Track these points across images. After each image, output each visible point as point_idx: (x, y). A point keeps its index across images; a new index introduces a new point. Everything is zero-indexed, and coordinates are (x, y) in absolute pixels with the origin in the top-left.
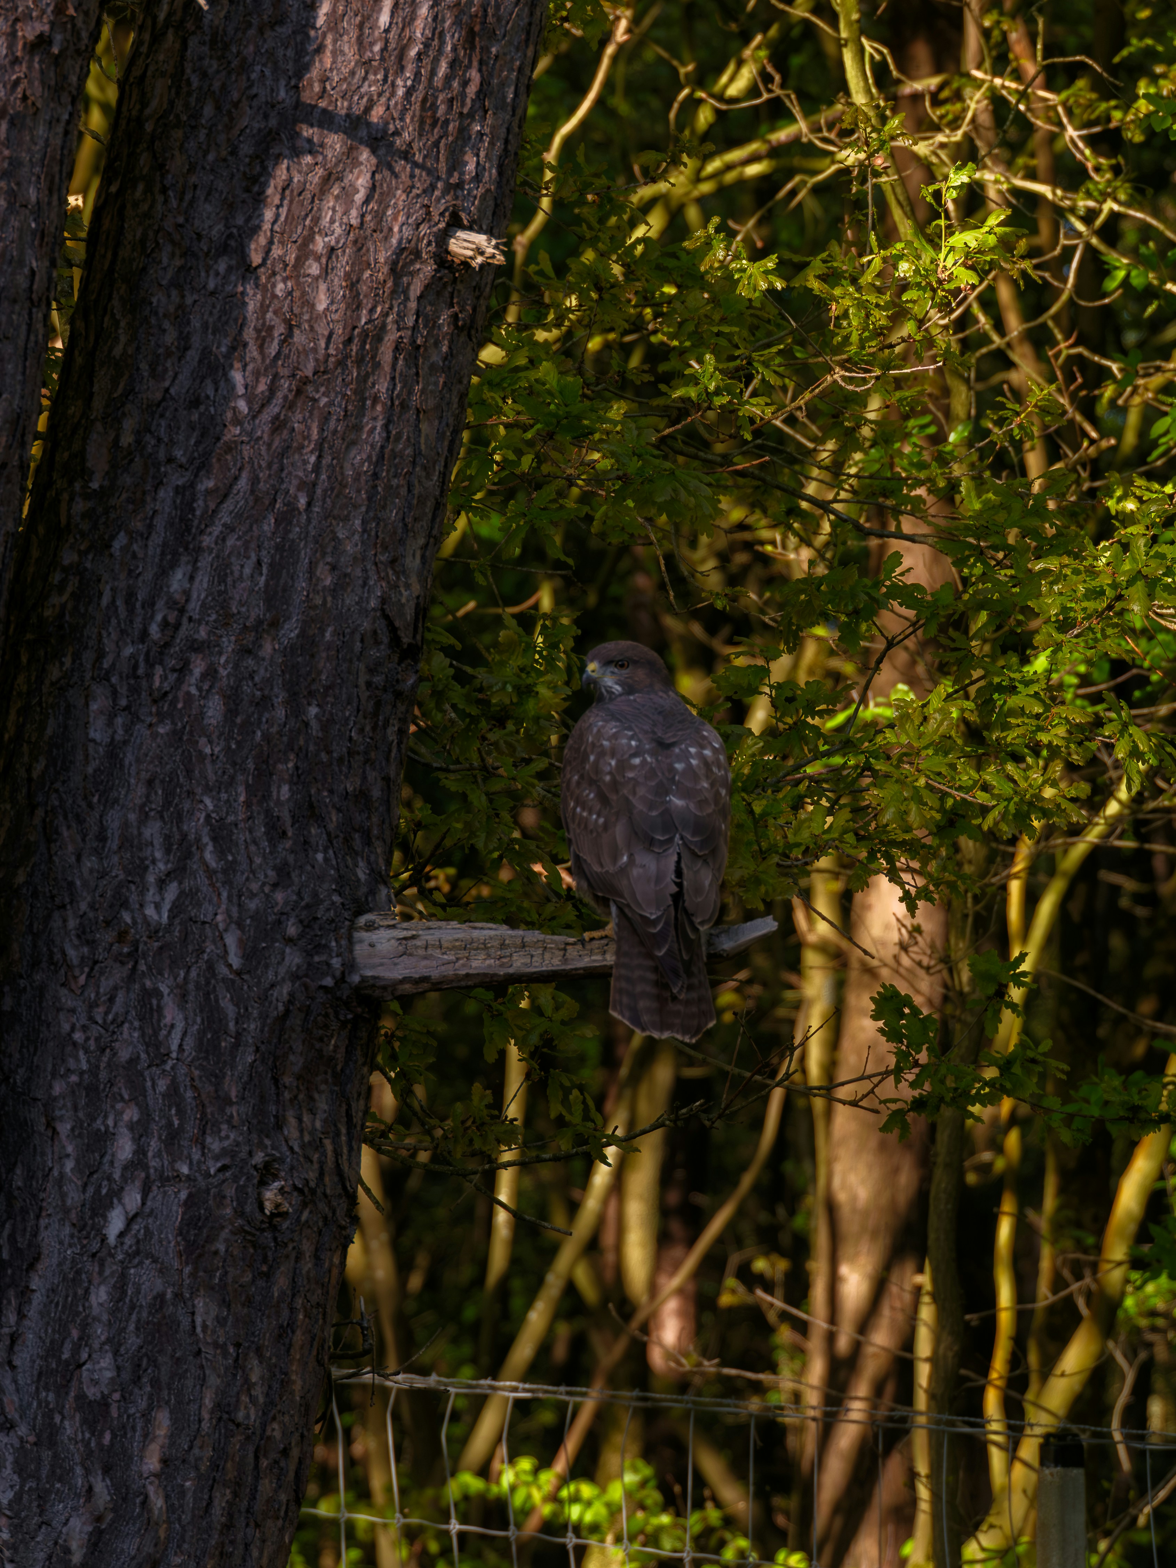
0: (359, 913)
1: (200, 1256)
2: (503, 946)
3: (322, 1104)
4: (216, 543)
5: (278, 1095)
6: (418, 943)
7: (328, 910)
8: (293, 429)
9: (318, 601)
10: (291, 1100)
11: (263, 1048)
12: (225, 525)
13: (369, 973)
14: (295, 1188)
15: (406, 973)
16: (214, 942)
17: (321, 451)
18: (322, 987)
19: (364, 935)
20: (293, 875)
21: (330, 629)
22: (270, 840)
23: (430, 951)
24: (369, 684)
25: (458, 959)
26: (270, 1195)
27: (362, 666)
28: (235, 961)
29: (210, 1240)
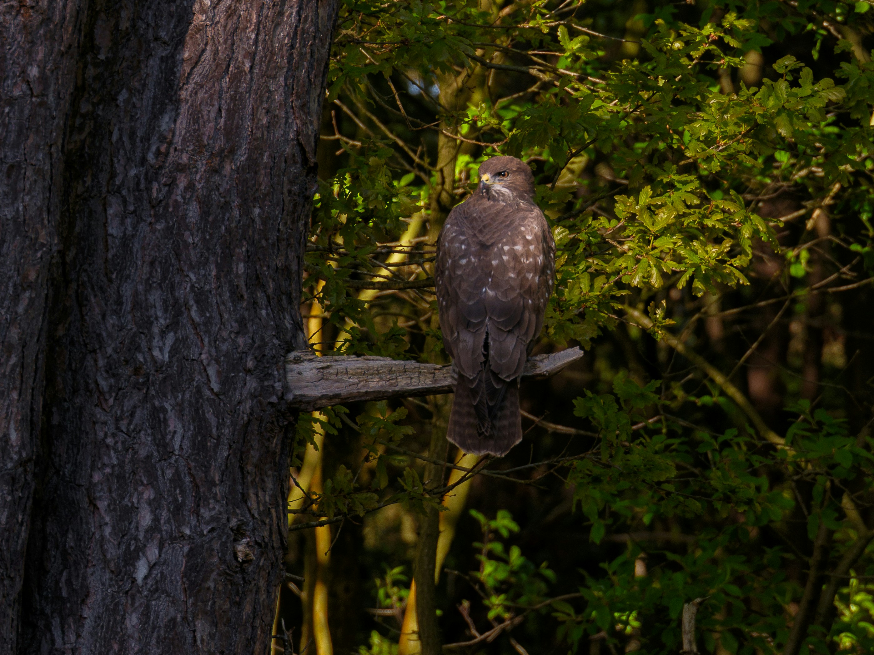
0: (289, 351)
1: (199, 591)
2: (390, 371)
3: (269, 485)
4: (191, 96)
5: (243, 478)
6: (331, 371)
7: (271, 349)
8: (240, 16)
9: (259, 135)
10: (252, 482)
11: (234, 446)
12: (196, 83)
13: (298, 393)
14: (257, 543)
15: (324, 392)
16: (200, 373)
17: (258, 30)
18: (270, 403)
19: (295, 366)
20: (248, 325)
21: (266, 154)
22: (233, 302)
23: (340, 377)
24: (290, 192)
25: (360, 381)
26: (241, 548)
27: (285, 179)
28: (216, 386)
29: (205, 579)
